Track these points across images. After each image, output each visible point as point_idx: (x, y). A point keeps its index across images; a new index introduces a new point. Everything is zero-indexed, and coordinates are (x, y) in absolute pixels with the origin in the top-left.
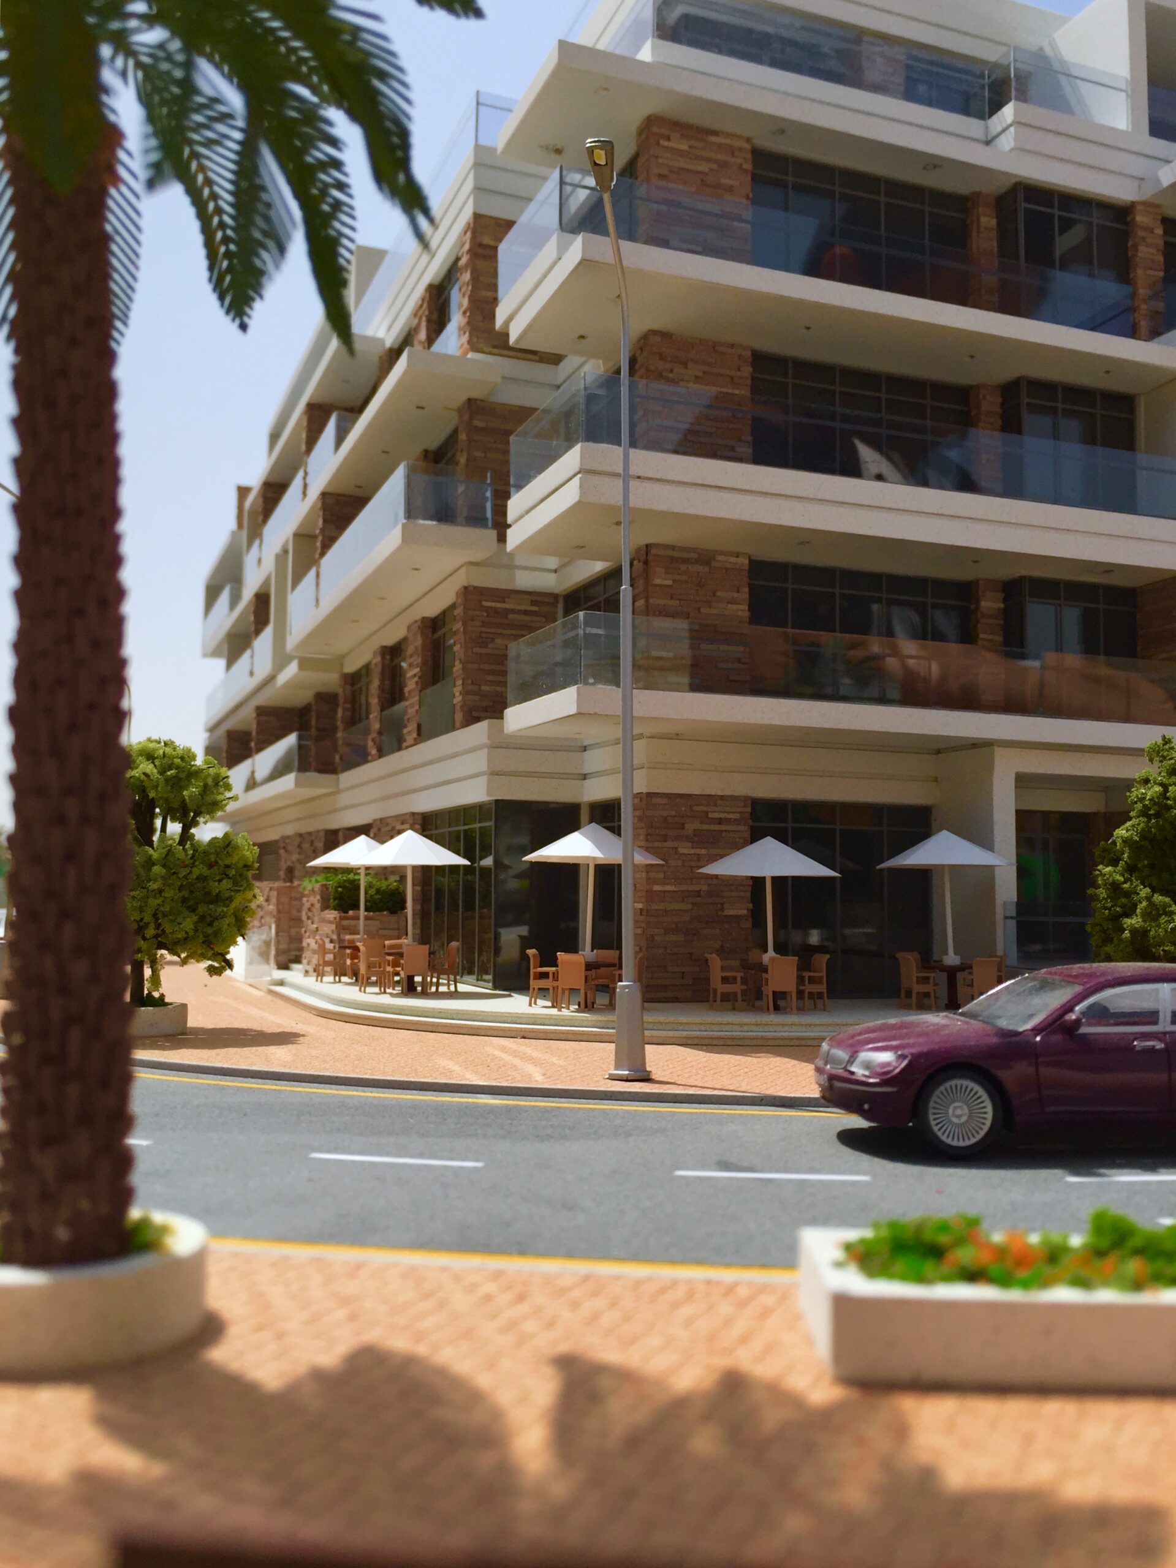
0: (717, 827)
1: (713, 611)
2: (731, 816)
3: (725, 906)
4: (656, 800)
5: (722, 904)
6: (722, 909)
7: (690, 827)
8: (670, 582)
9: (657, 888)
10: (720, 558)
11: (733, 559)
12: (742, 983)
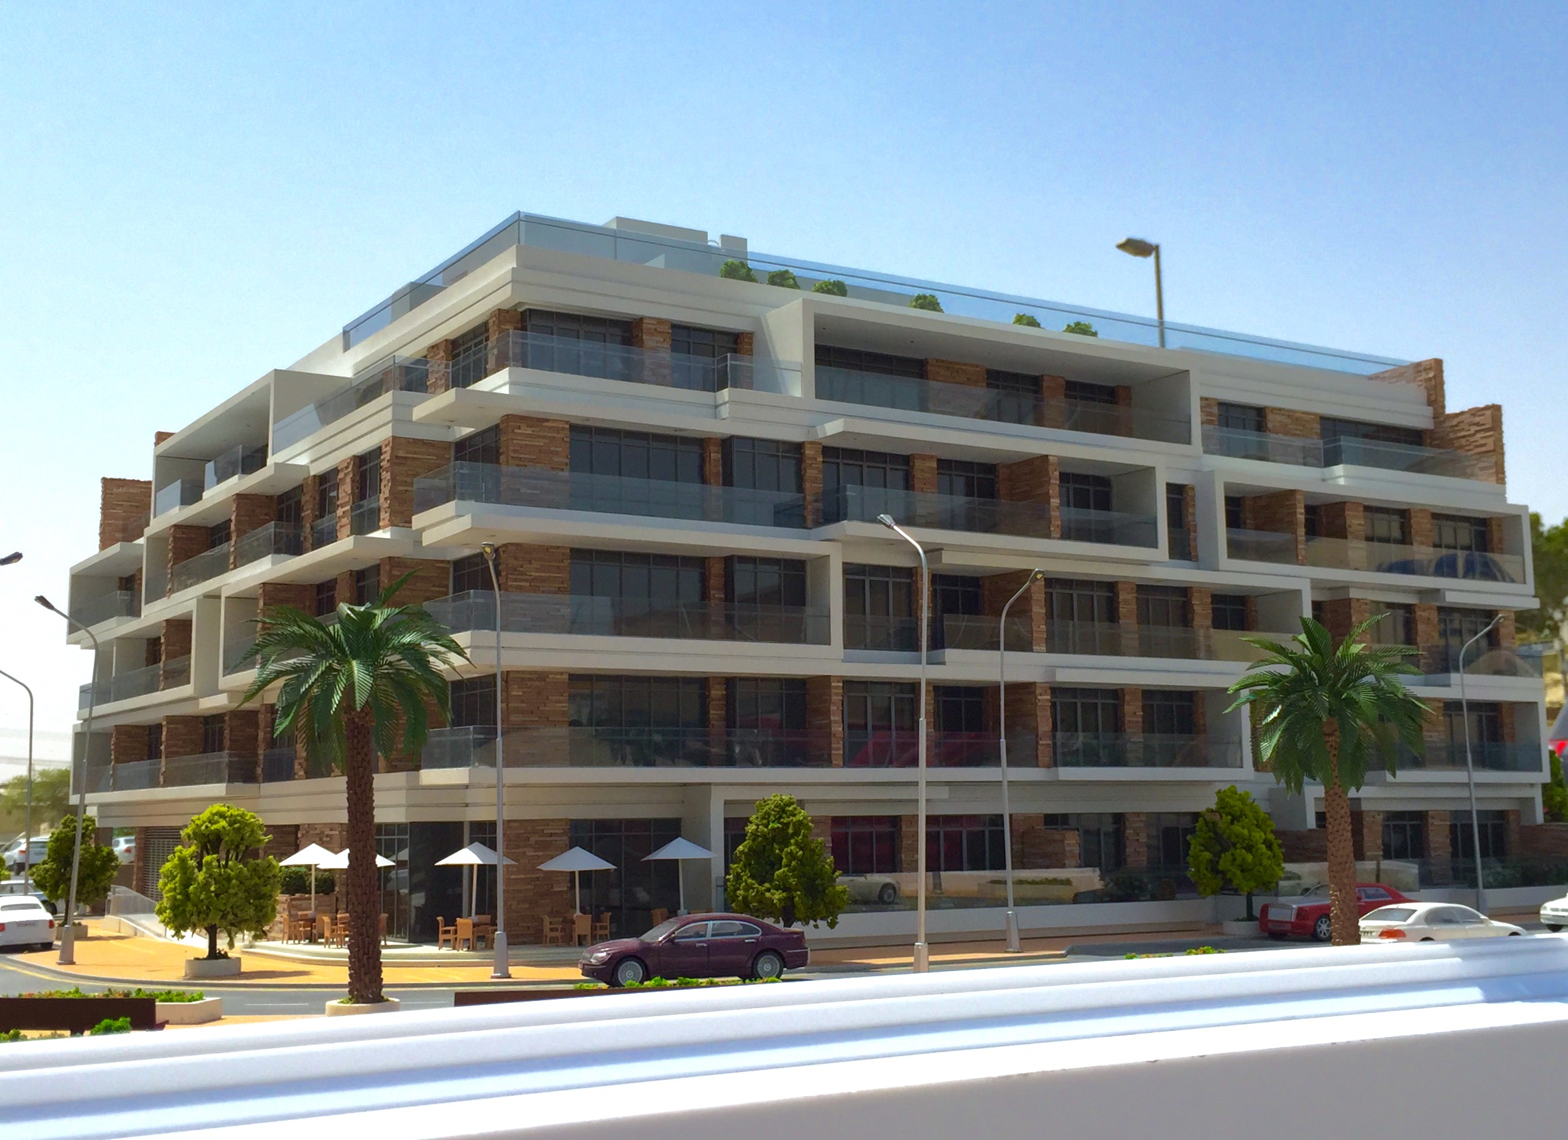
0: (548, 839)
1: (547, 709)
2: (558, 831)
3: (554, 886)
4: (512, 824)
5: (552, 885)
6: (552, 888)
7: (533, 839)
8: (521, 693)
9: (513, 877)
10: (550, 676)
11: (558, 677)
12: (561, 931)
